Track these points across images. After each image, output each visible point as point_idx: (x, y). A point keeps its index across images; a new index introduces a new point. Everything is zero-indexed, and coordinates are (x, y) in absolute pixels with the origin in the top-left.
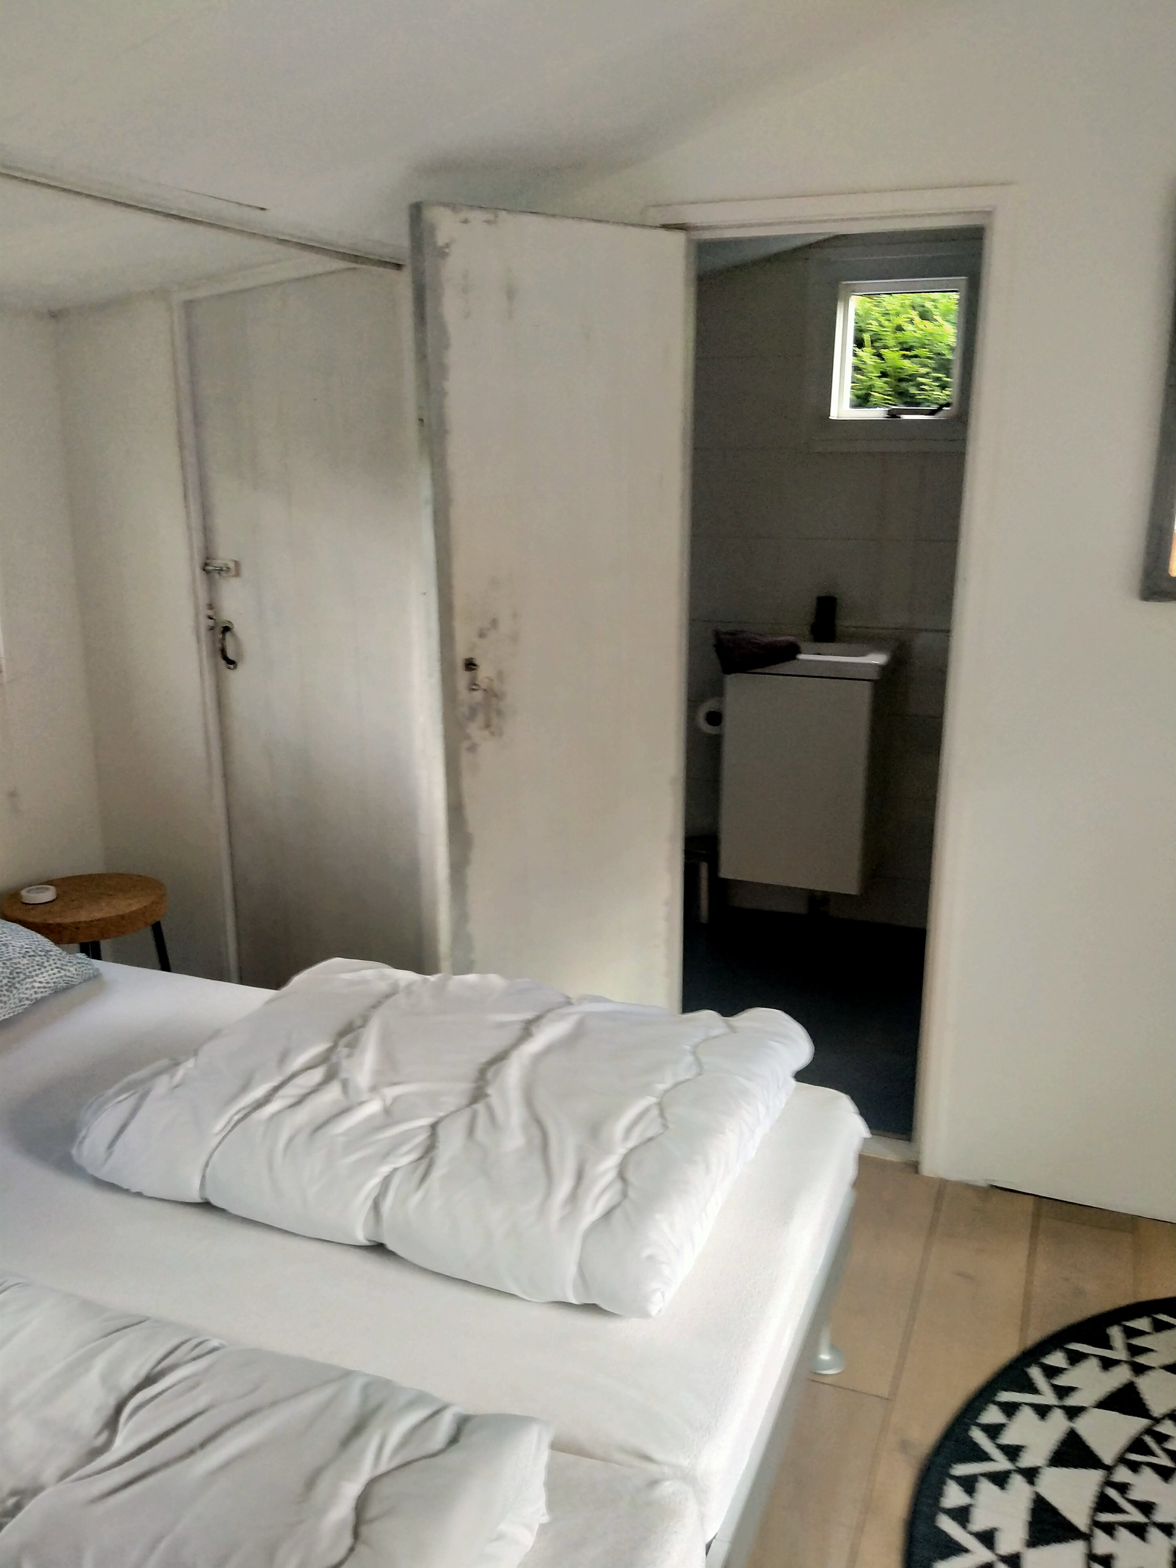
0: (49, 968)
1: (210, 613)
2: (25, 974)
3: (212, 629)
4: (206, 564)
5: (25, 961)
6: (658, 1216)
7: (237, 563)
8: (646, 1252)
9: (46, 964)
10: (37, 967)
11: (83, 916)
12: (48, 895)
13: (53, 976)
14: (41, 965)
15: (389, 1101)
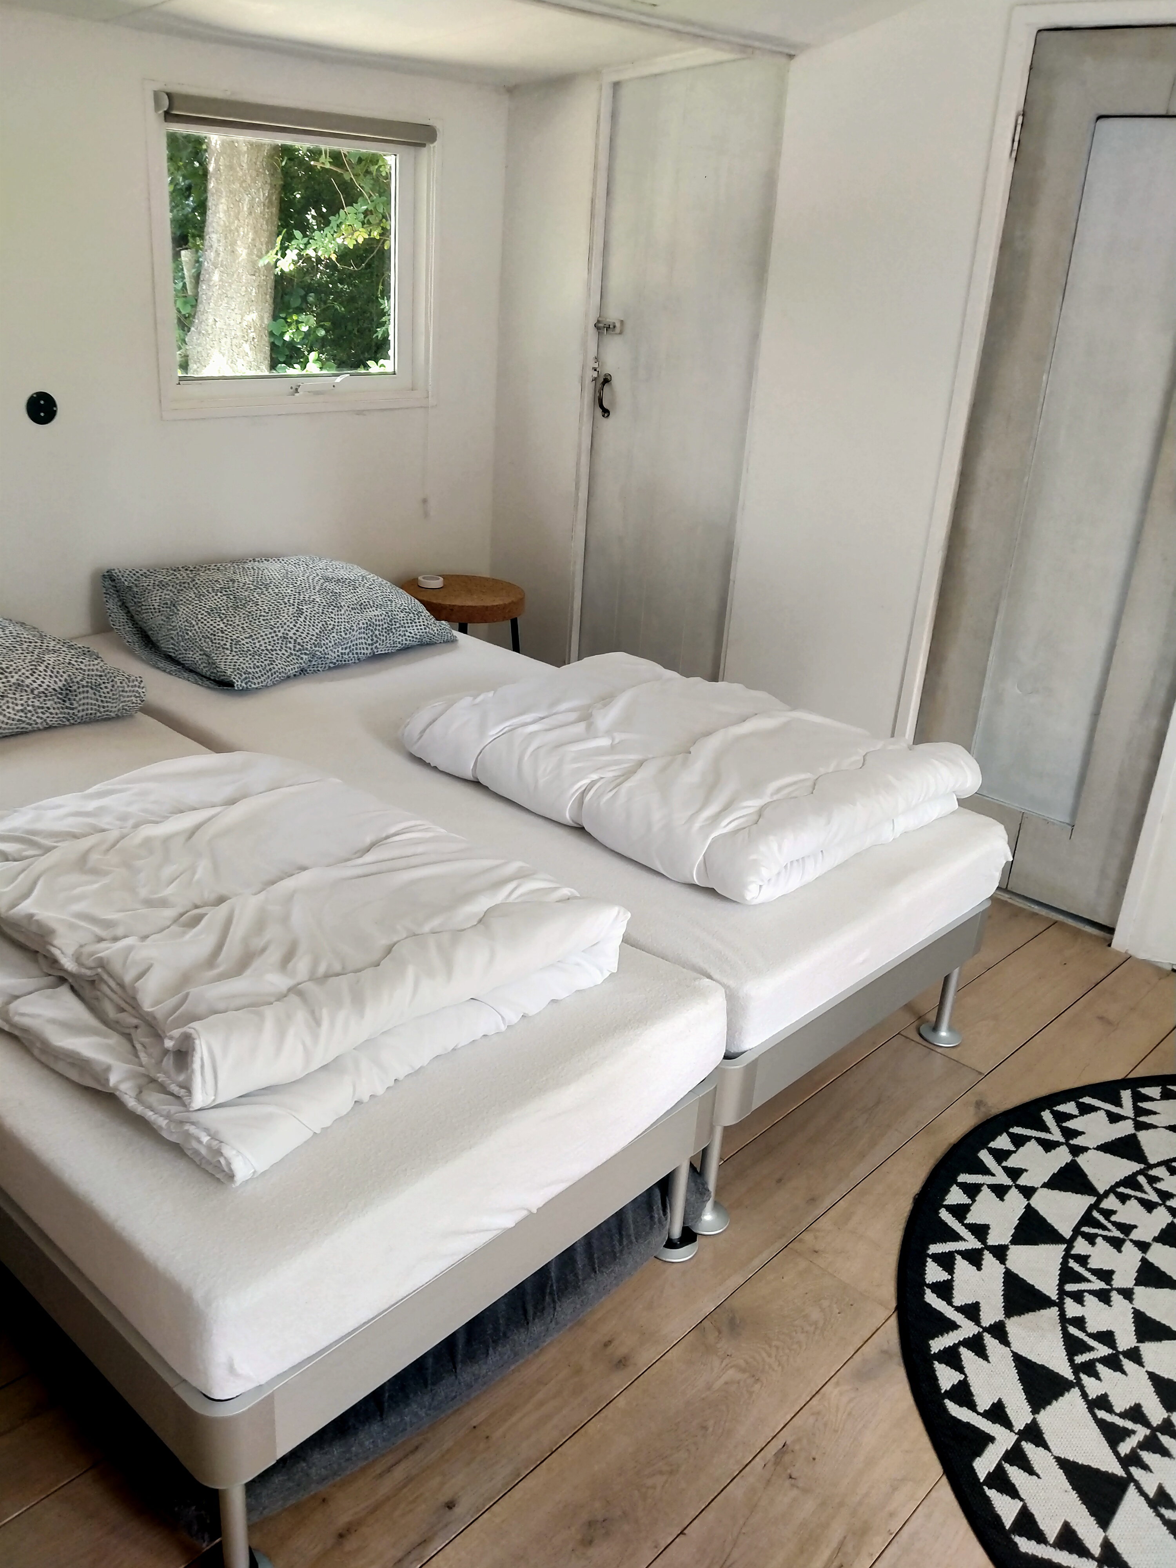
0: (418, 624)
1: (596, 365)
2: (400, 624)
3: (595, 379)
4: (598, 322)
5: (402, 615)
6: (771, 838)
7: (622, 322)
8: (753, 857)
9: (417, 621)
10: (409, 621)
11: (458, 602)
12: (438, 583)
13: (420, 631)
14: (413, 621)
15: (617, 741)
